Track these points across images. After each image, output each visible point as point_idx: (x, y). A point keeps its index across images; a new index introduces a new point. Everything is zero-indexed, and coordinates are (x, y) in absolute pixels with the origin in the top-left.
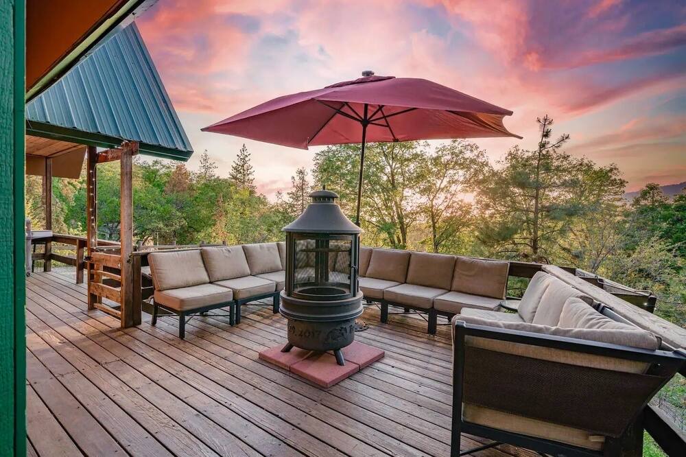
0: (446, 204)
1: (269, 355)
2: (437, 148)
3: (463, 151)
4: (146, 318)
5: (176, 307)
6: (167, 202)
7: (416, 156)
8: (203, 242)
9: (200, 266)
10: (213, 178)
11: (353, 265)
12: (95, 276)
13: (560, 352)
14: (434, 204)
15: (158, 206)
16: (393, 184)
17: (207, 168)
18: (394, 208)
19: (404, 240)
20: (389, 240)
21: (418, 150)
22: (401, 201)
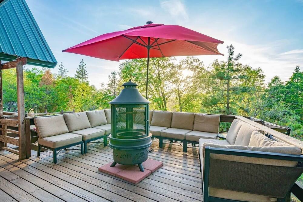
0: (185, 88)
1: (104, 169)
2: (180, 61)
3: (192, 62)
4: (34, 153)
5: (51, 146)
6: (41, 90)
7: (170, 65)
8: (62, 111)
9: (63, 124)
10: (66, 77)
11: (146, 120)
12: (3, 132)
13: (256, 159)
14: (179, 88)
15: (36, 92)
16: (159, 79)
17: (63, 72)
18: (160, 91)
19: (166, 106)
20: (158, 106)
21: (171, 62)
22: (163, 87)
